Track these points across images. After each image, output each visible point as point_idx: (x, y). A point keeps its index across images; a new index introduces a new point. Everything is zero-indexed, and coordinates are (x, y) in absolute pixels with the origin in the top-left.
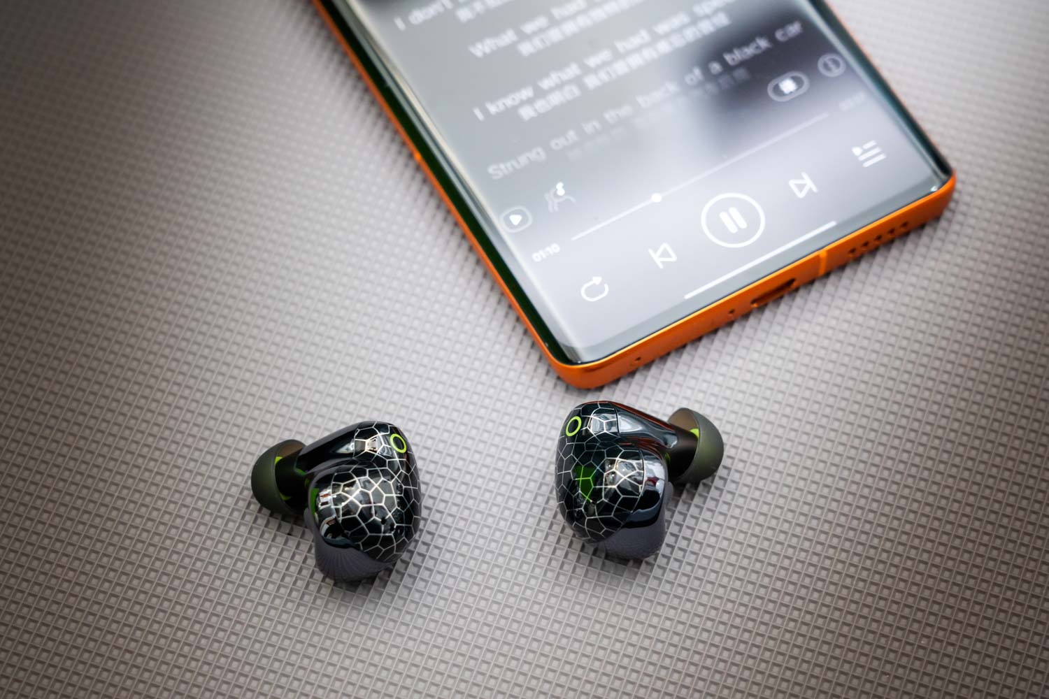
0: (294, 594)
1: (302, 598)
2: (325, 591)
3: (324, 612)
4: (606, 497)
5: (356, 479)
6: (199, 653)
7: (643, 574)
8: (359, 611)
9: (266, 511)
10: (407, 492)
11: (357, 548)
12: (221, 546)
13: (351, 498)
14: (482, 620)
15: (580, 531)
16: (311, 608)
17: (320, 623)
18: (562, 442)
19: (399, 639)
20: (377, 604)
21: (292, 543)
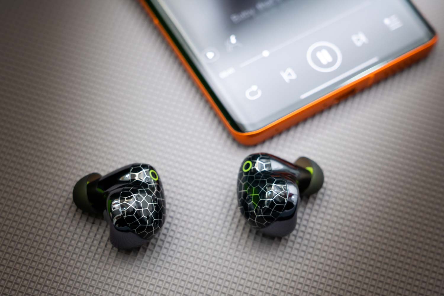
0: (97, 256)
1: (101, 258)
2: (114, 255)
3: (113, 266)
4: (267, 205)
5: (133, 195)
6: (46, 288)
7: (283, 245)
8: (132, 265)
9: (80, 211)
10: (159, 202)
11: (134, 232)
12: (56, 230)
13: (131, 205)
14: (198, 270)
15: (253, 223)
16: (106, 264)
17: (111, 272)
18: (240, 175)
19: (154, 281)
20: (141, 261)
21: (95, 229)
